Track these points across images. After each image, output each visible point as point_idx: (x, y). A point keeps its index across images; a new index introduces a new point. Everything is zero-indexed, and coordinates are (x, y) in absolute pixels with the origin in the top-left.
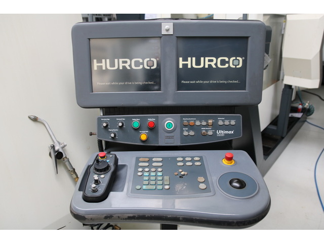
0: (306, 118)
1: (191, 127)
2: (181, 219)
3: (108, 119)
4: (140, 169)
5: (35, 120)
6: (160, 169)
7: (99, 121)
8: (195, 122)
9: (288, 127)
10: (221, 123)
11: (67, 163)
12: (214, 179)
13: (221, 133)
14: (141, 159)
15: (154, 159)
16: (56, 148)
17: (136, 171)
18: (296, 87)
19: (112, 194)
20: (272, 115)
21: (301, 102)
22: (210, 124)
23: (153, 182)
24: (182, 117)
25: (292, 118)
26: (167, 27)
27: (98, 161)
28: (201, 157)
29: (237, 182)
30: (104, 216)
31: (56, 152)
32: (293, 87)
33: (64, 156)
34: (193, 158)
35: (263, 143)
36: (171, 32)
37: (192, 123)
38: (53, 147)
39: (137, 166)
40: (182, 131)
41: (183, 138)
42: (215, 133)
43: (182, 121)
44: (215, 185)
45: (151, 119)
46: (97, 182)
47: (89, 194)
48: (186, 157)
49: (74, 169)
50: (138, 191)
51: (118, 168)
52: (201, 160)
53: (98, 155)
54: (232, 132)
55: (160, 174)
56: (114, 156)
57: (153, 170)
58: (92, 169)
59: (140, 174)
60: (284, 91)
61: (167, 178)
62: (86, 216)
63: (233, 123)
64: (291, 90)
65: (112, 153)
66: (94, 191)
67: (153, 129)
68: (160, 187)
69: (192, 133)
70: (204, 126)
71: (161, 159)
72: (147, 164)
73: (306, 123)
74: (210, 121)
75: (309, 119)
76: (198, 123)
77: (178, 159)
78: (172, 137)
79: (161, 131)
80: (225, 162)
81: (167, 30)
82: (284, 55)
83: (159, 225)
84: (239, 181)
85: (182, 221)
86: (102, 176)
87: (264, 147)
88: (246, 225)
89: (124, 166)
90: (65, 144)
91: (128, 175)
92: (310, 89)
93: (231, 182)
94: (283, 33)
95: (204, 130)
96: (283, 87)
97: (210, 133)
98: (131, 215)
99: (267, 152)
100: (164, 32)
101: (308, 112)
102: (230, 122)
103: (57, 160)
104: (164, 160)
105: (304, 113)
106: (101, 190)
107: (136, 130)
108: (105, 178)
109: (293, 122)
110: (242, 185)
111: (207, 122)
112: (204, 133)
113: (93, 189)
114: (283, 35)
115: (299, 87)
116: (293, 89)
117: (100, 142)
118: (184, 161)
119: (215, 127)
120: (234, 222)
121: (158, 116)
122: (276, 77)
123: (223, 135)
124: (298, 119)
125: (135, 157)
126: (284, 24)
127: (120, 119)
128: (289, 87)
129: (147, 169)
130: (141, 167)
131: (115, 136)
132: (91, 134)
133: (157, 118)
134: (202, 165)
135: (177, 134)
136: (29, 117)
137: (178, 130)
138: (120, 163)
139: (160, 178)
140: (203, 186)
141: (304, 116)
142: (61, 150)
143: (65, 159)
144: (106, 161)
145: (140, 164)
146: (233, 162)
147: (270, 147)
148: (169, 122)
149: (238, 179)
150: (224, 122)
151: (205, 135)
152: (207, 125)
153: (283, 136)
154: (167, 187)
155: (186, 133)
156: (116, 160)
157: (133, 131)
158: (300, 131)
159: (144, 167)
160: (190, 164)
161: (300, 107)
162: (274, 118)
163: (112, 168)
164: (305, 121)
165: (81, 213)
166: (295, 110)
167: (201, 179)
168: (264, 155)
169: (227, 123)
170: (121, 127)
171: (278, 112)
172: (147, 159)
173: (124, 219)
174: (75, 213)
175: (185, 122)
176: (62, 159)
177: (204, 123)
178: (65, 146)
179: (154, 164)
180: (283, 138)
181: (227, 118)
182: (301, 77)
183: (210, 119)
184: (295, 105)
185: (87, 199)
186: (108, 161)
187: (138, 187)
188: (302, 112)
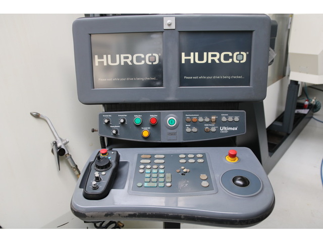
0: (313, 115)
1: (194, 124)
2: (182, 217)
3: (109, 115)
4: (142, 166)
5: (37, 116)
6: (162, 167)
7: (101, 117)
8: (198, 119)
9: (294, 124)
10: (224, 119)
11: (69, 160)
12: (217, 176)
13: (224, 129)
14: (142, 156)
15: (156, 156)
16: (59, 145)
17: (138, 168)
18: (302, 83)
19: (113, 191)
20: (278, 111)
21: (308, 98)
22: (213, 121)
23: (155, 180)
24: (184, 113)
25: (298, 114)
26: (169, 21)
27: (99, 158)
28: (204, 155)
29: (240, 180)
30: (104, 214)
31: (59, 149)
32: (299, 83)
33: (66, 153)
34: (195, 155)
35: (268, 140)
36: (173, 27)
37: (194, 119)
38: (55, 144)
39: (139, 163)
40: (185, 128)
41: (186, 134)
42: (218, 130)
43: (184, 117)
44: (218, 182)
45: (153, 115)
46: (98, 179)
47: (90, 191)
48: (189, 154)
49: (76, 166)
50: (139, 189)
51: (119, 165)
52: (204, 157)
53: (99, 152)
54: (236, 129)
55: (162, 171)
56: (116, 152)
57: (155, 167)
58: (93, 165)
59: (141, 171)
60: (290, 87)
61: (168, 175)
62: (87, 214)
63: (237, 119)
64: (297, 86)
65: (113, 149)
66: (95, 188)
67: (155, 125)
68: (161, 185)
69: (195, 130)
70: (207, 123)
71: (163, 156)
72: (149, 161)
73: (312, 119)
74: (214, 118)
75: (315, 115)
76: (201, 119)
77: (181, 156)
78: (174, 134)
79: (163, 128)
80: (228, 159)
81: (169, 25)
82: (290, 51)
83: (161, 223)
84: (243, 179)
85: (183, 219)
86: (103, 173)
87: (269, 144)
88: (250, 224)
89: (125, 163)
90: (67, 141)
91: (130, 172)
92: (317, 85)
93: (234, 180)
94: (289, 28)
95: (207, 126)
96: (289, 83)
97: (213, 129)
98: (132, 213)
99: (273, 148)
100: (166, 27)
101: (314, 108)
102: (233, 118)
103: (59, 156)
104: (166, 157)
105: (310, 109)
106: (102, 187)
107: (139, 126)
108: (106, 175)
109: (299, 118)
110: (246, 182)
111: (210, 119)
112: (207, 129)
113: (94, 186)
114: (289, 30)
115: (305, 83)
116: (299, 85)
117: (102, 139)
118: (186, 158)
119: (219, 123)
120: (236, 221)
121: (160, 112)
122: (282, 73)
123: (226, 132)
124: (305, 115)
125: (137, 154)
126: (290, 18)
127: (122, 116)
128: (295, 83)
129: (149, 167)
130: (143, 164)
131: (117, 132)
132: (93, 131)
133: (159, 114)
134: (205, 162)
135: (180, 130)
136: (31, 114)
137: (181, 126)
138: (121, 160)
139: (162, 175)
140: (205, 184)
141: (311, 112)
142: (63, 147)
143: (67, 155)
144: (107, 158)
145: (142, 161)
146: (237, 160)
147: (275, 143)
148: (171, 118)
149: (241, 177)
150: (227, 118)
151: (208, 132)
152: (211, 122)
153: (289, 133)
154: (168, 184)
155: (188, 130)
156: (118, 157)
157: (135, 127)
158: (307, 127)
159: (145, 164)
160: (193, 161)
161: (307, 103)
162: (280, 114)
163: (114, 165)
164: (312, 117)
165: (81, 211)
166: (302, 106)
167: (204, 177)
168: (269, 151)
169: (230, 119)
170: (123, 124)
171: (283, 109)
172: (149, 156)
173: (124, 217)
174: (75, 210)
175: (188, 119)
176: (64, 156)
177: (207, 120)
178: (67, 143)
179: (156, 161)
180: (288, 135)
181: (230, 114)
182: (307, 73)
183: (214, 115)
184: (301, 101)
185: (87, 196)
186: (109, 158)
187: (140, 184)
188: (308, 108)
